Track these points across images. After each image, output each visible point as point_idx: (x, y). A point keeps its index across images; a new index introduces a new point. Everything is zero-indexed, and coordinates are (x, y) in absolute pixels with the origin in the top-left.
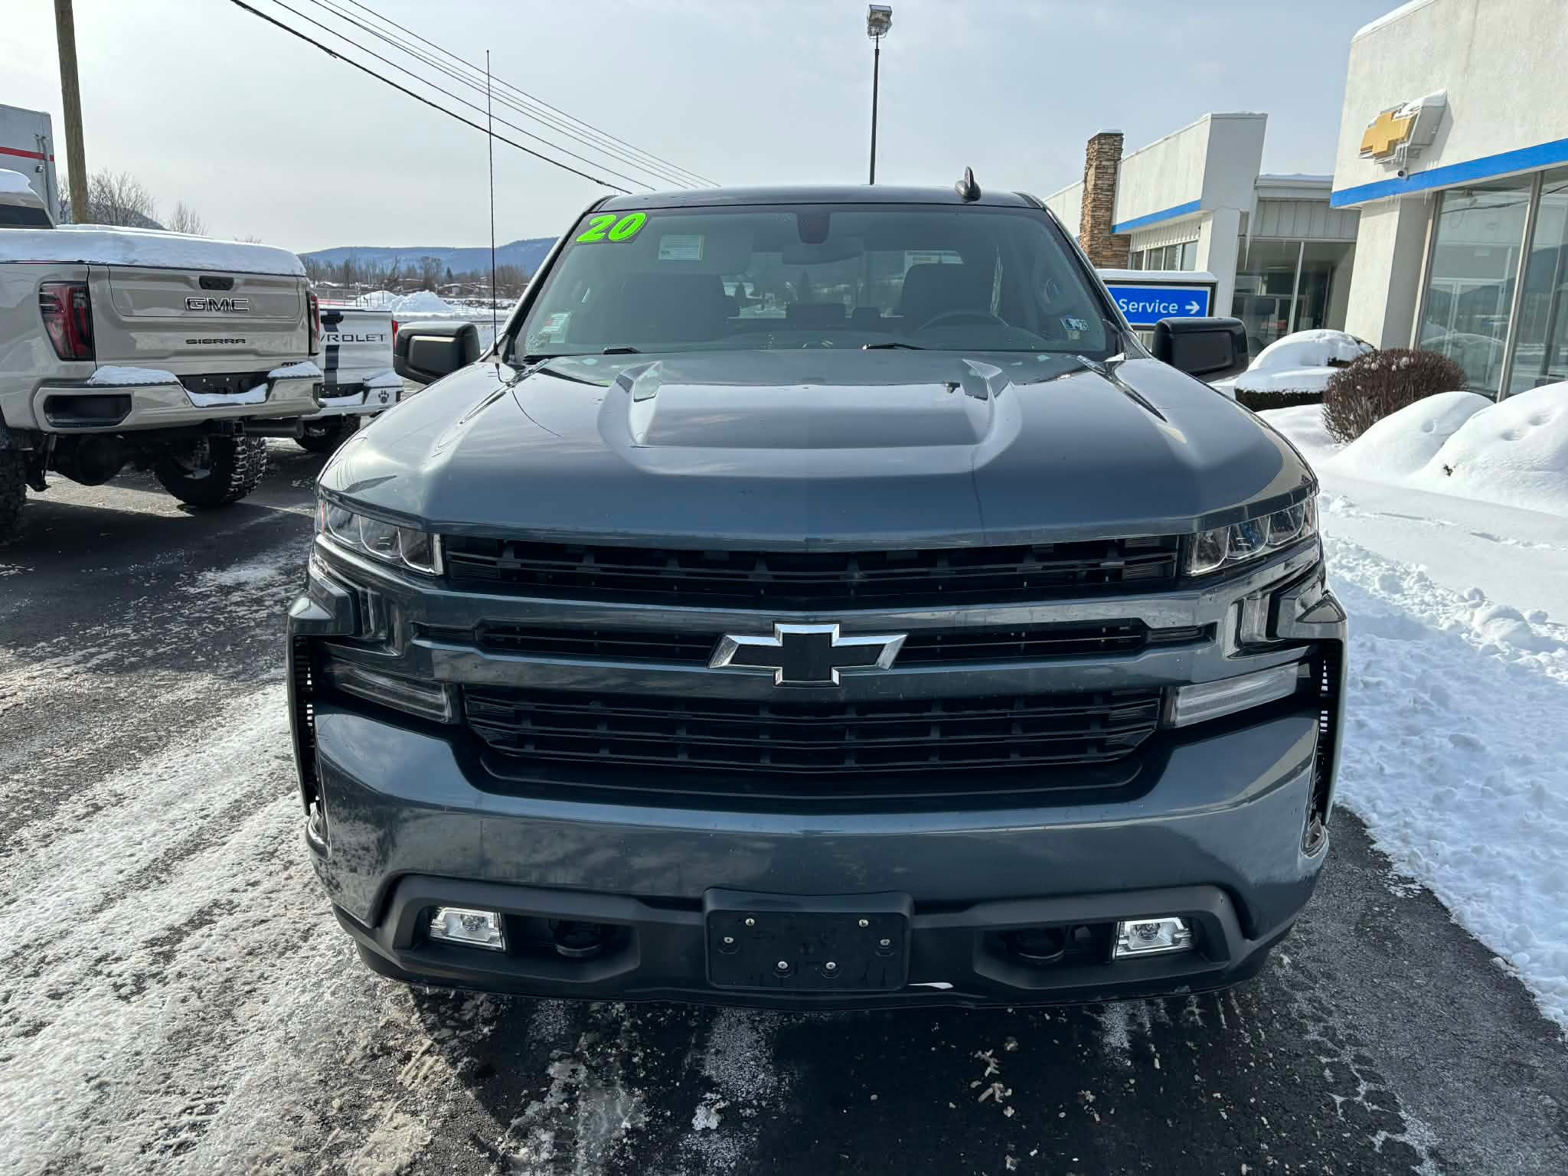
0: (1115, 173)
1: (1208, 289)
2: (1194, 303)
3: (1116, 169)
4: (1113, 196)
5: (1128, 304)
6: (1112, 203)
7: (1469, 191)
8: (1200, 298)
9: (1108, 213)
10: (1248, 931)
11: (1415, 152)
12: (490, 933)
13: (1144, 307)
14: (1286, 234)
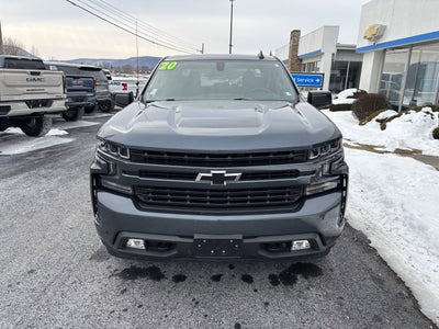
0: (298, 42)
1: (322, 75)
2: (318, 79)
6: (297, 49)
7: (393, 49)
9: (296, 52)
10: (324, 244)
11: (378, 38)
12: (141, 245)
13: (304, 80)
14: (345, 60)
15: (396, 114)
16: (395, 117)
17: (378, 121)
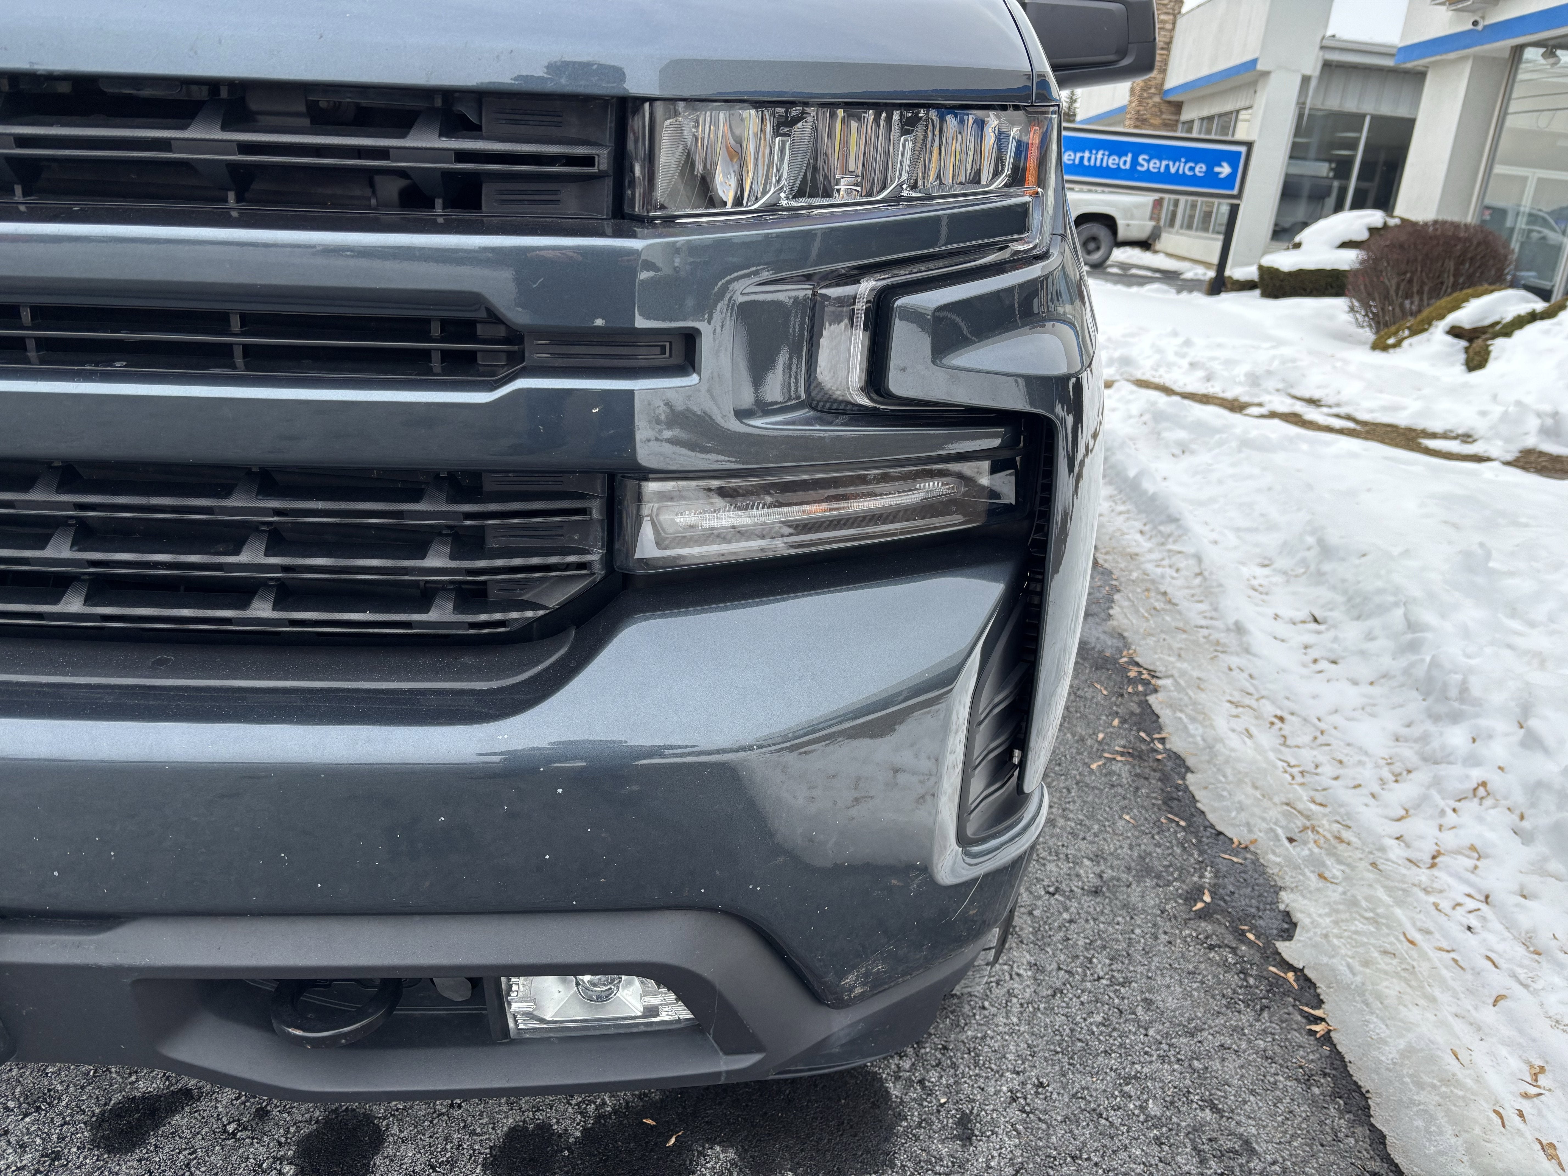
0: (1173, 29)
1: (1243, 149)
2: (1225, 164)
3: (1174, 24)
4: (1168, 56)
5: (1148, 161)
6: (1166, 64)
7: (1553, 48)
8: (1232, 159)
9: (1162, 76)
13: (1167, 166)
14: (1351, 106)
15: (1539, 305)
16: (1533, 317)
17: (1456, 332)
